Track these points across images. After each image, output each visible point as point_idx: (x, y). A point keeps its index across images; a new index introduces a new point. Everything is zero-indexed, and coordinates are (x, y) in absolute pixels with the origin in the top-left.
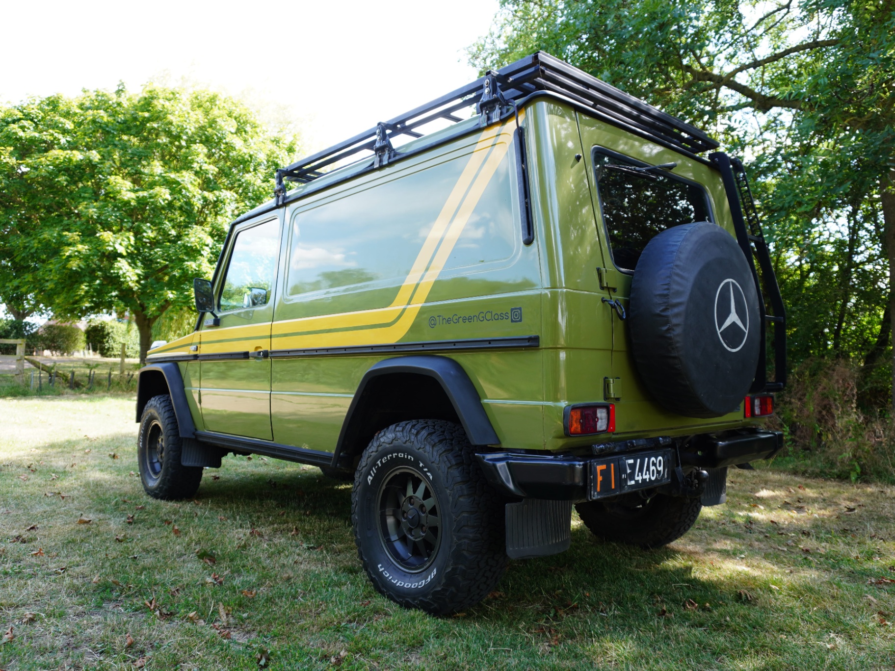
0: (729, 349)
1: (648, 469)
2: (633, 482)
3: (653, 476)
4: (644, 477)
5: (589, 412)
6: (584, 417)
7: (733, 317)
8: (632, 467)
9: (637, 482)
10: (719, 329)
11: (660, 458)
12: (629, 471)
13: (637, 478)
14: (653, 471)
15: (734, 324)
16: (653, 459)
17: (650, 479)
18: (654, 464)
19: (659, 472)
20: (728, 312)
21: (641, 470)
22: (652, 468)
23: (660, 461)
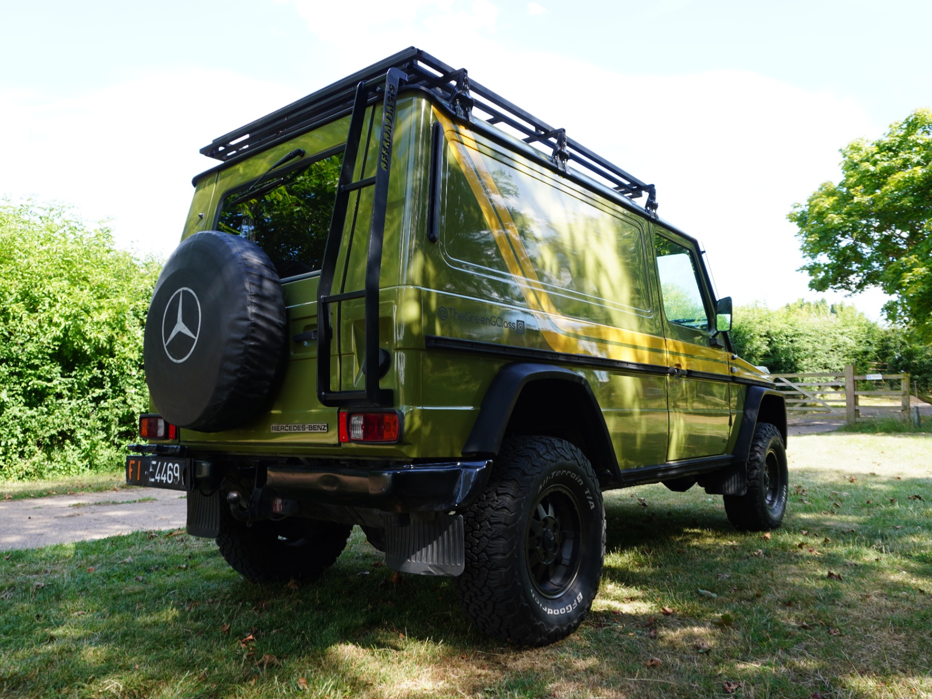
0: (175, 361)
1: (166, 472)
2: (153, 480)
3: (170, 479)
4: (162, 478)
5: (152, 421)
6: (150, 425)
7: (180, 327)
8: (155, 467)
9: (156, 480)
10: (166, 343)
11: (177, 465)
12: (151, 470)
13: (156, 478)
14: (170, 475)
15: (180, 333)
16: (170, 464)
17: (166, 481)
18: (171, 469)
19: (175, 477)
20: (175, 322)
21: (160, 472)
22: (169, 472)
23: (176, 468)
